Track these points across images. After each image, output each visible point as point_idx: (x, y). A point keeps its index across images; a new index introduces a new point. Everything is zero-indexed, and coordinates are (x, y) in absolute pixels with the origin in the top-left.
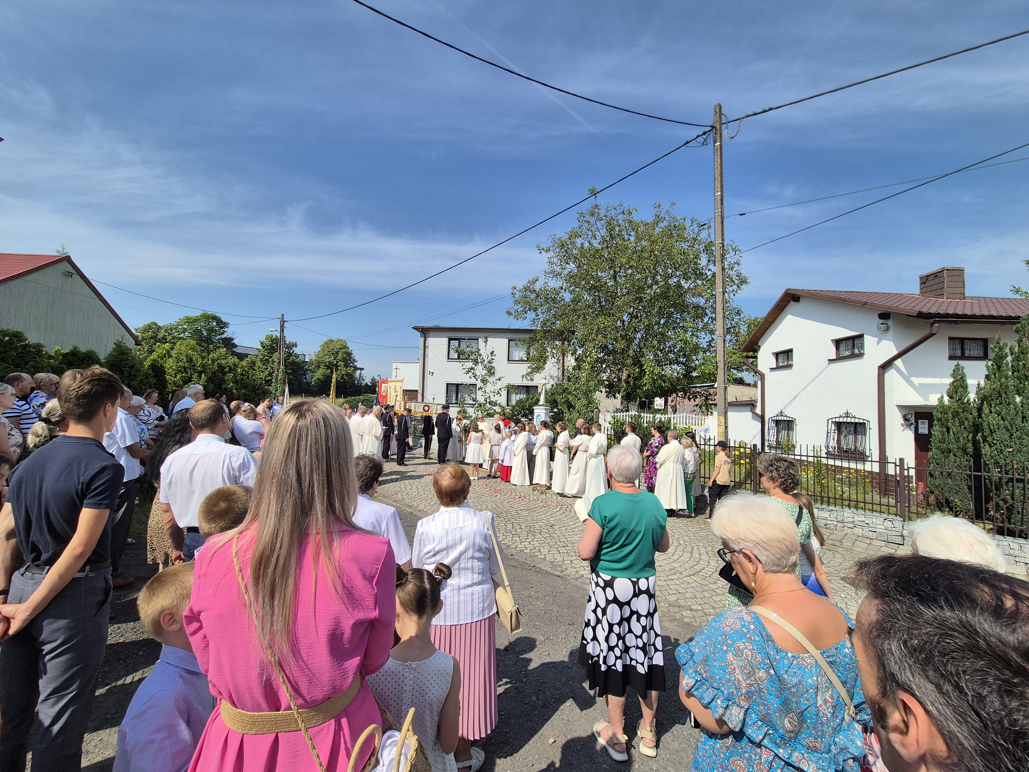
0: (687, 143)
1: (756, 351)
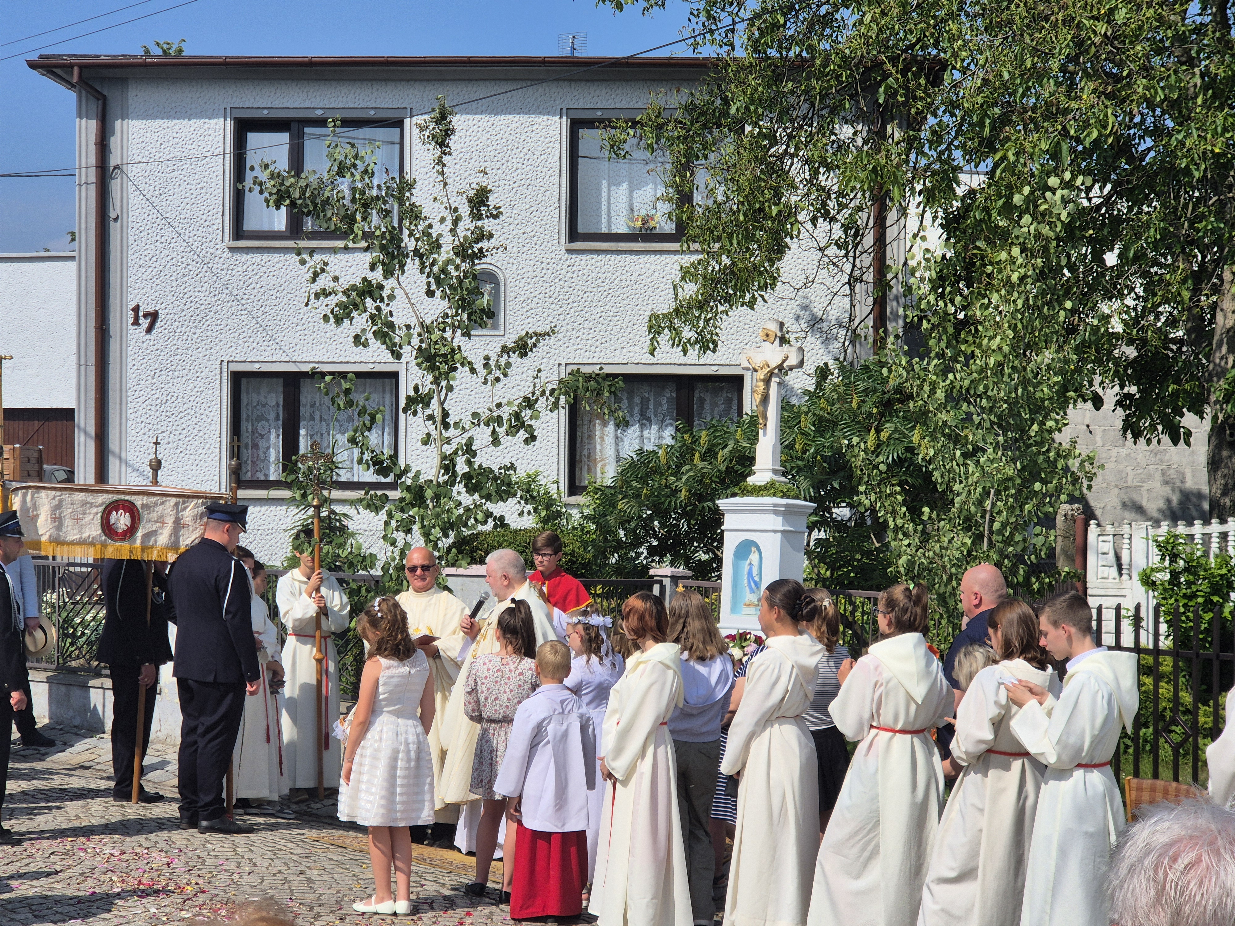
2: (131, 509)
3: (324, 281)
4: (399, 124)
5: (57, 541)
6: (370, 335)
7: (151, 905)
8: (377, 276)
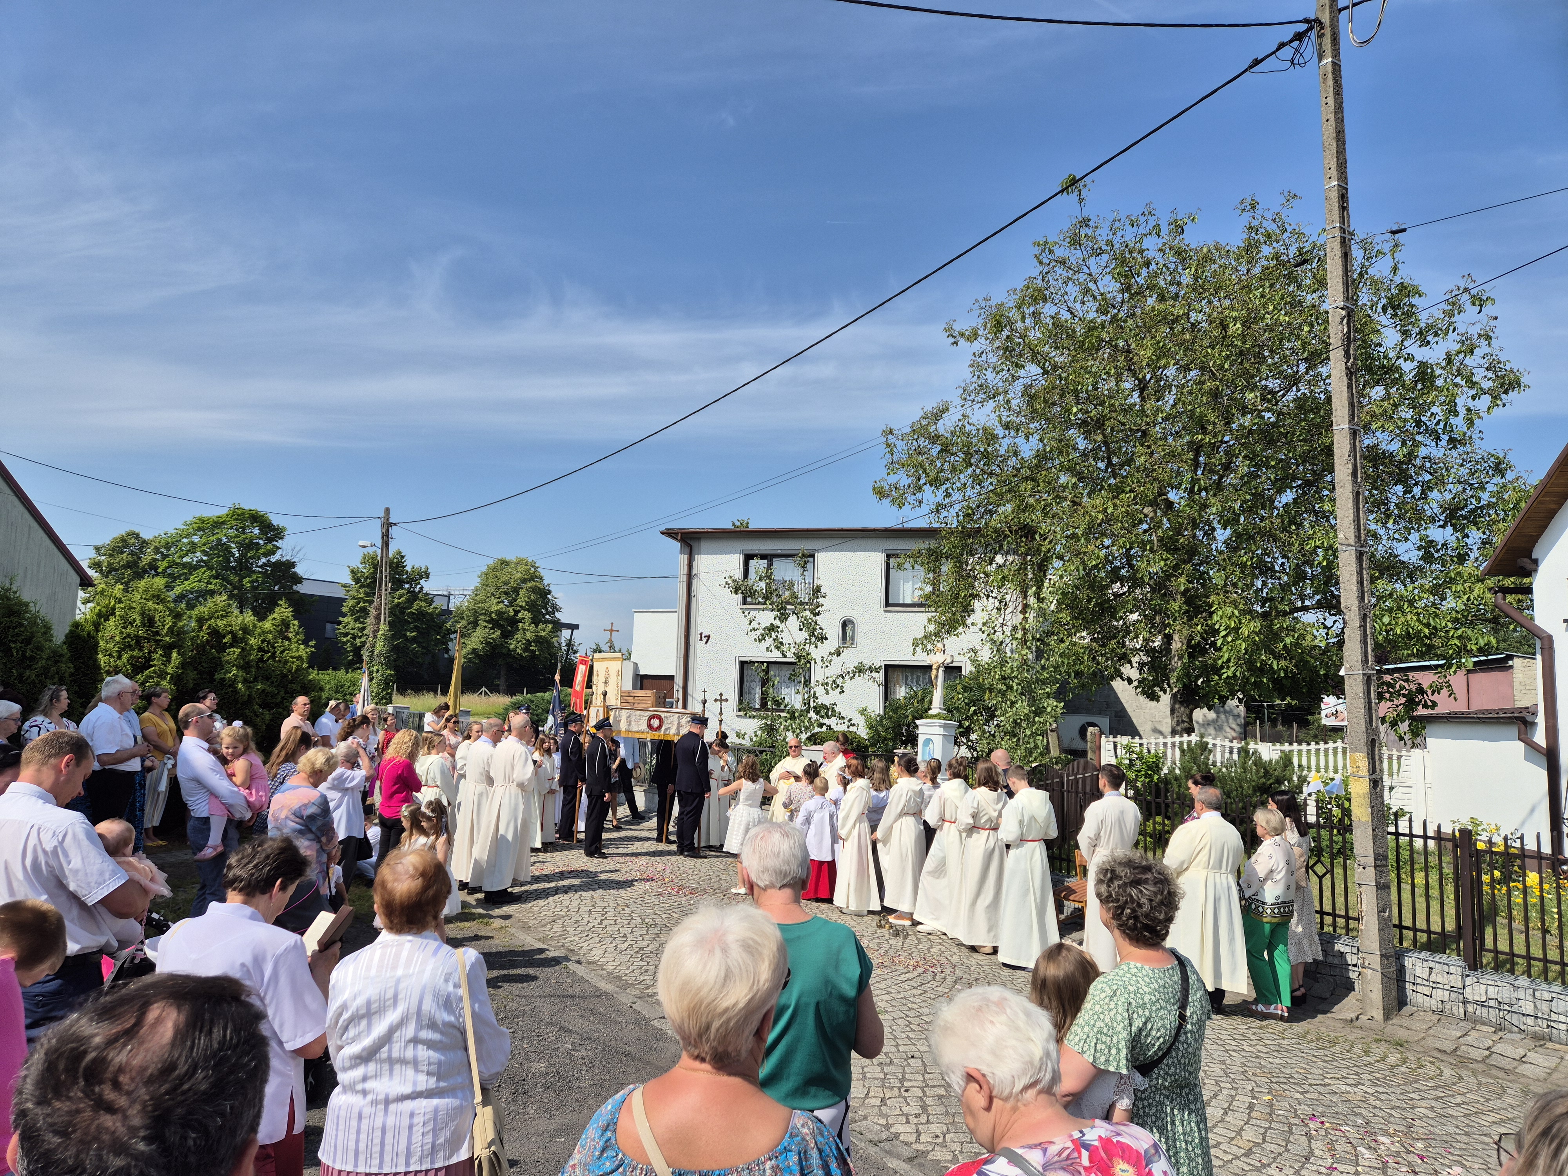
0: (1257, 62)
1: (1529, 573)
2: (659, 718)
3: (754, 625)
4: (813, 556)
5: (629, 731)
6: (773, 647)
7: (647, 886)
8: (777, 622)
